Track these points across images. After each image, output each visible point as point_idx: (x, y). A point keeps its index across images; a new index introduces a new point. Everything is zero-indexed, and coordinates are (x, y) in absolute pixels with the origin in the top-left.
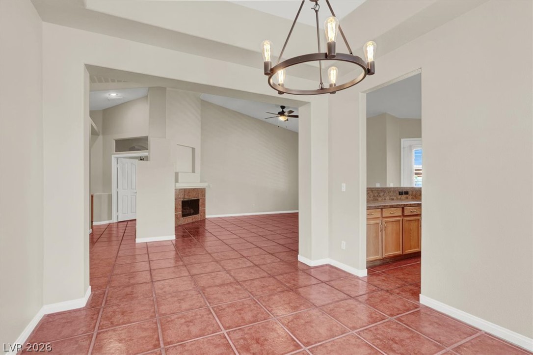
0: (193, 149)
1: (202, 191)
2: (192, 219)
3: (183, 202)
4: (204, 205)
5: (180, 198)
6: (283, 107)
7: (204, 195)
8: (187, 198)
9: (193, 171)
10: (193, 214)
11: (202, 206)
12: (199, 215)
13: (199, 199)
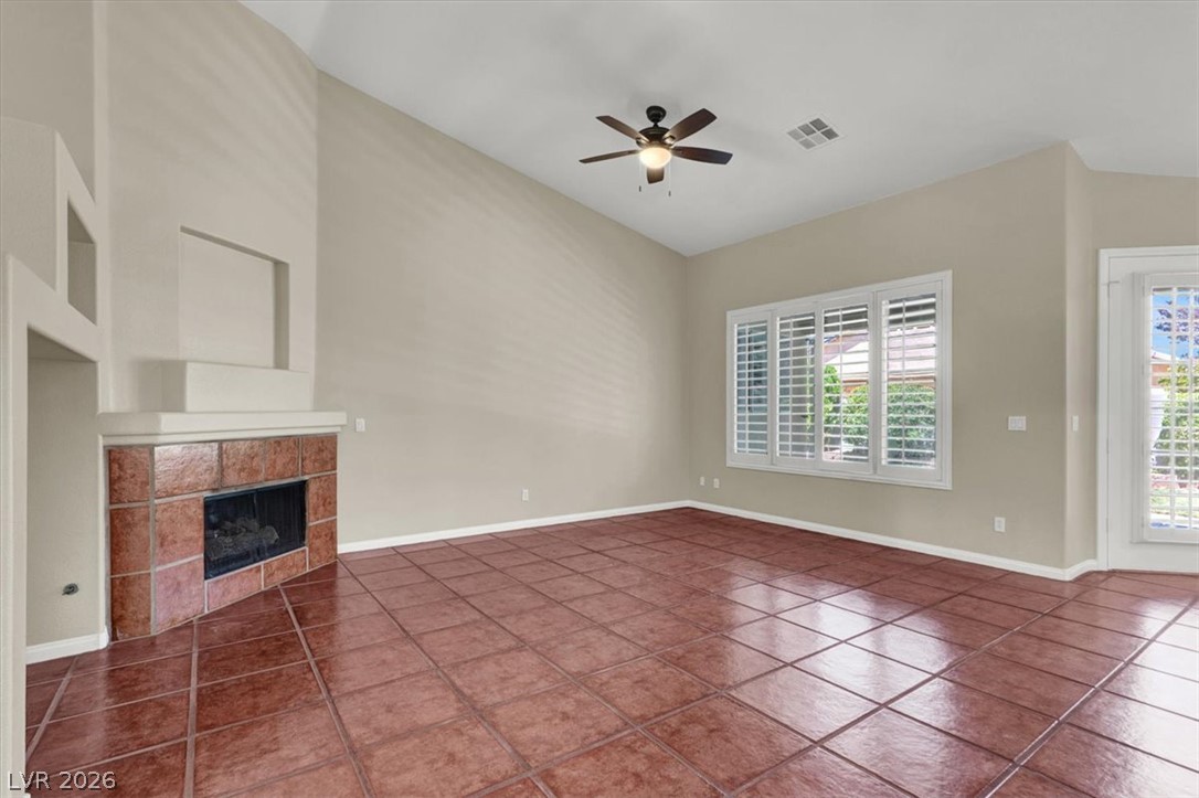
0: (280, 268)
1: (323, 449)
2: (269, 576)
3: (209, 505)
4: (329, 503)
5: (193, 488)
6: (656, 113)
7: (331, 463)
8: (236, 483)
9: (281, 362)
10: (274, 550)
11: (321, 508)
12: (306, 548)
13: (304, 482)
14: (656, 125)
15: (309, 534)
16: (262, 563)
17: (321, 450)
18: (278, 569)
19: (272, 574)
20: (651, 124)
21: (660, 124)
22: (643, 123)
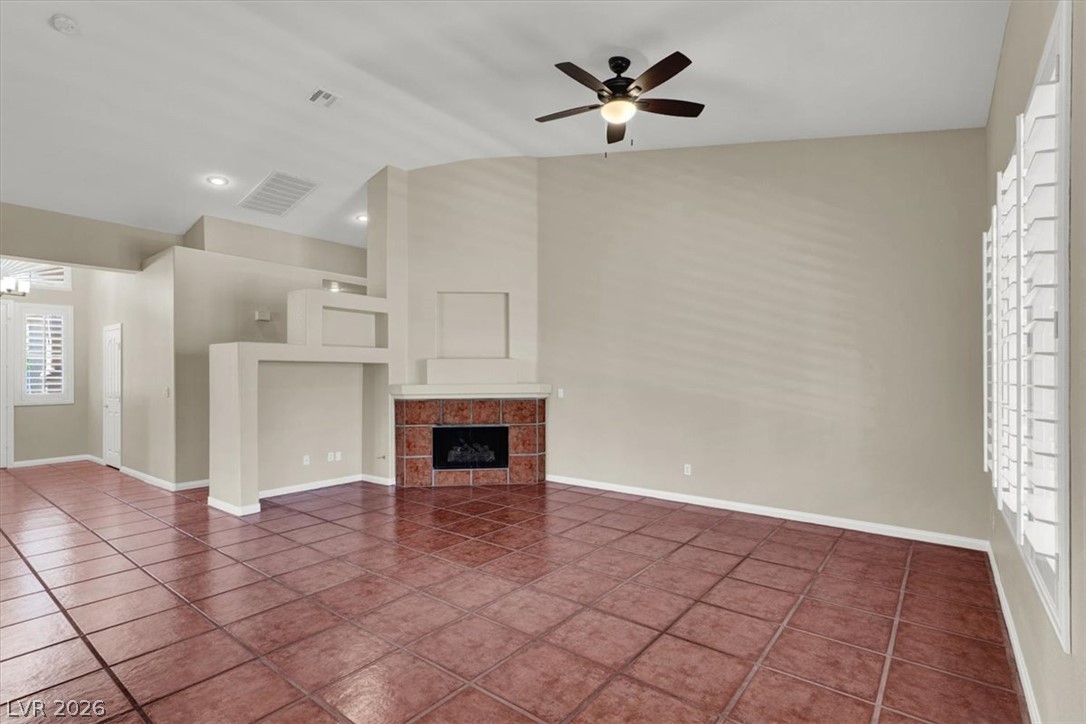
1: (521, 408)
2: (476, 478)
4: (528, 444)
5: (426, 422)
6: (619, 63)
7: (530, 418)
11: (521, 446)
12: (508, 469)
13: (507, 428)
14: (619, 76)
15: (510, 462)
16: (471, 470)
17: (519, 409)
18: (483, 476)
19: (479, 478)
20: (615, 75)
21: (623, 75)
22: (605, 74)
